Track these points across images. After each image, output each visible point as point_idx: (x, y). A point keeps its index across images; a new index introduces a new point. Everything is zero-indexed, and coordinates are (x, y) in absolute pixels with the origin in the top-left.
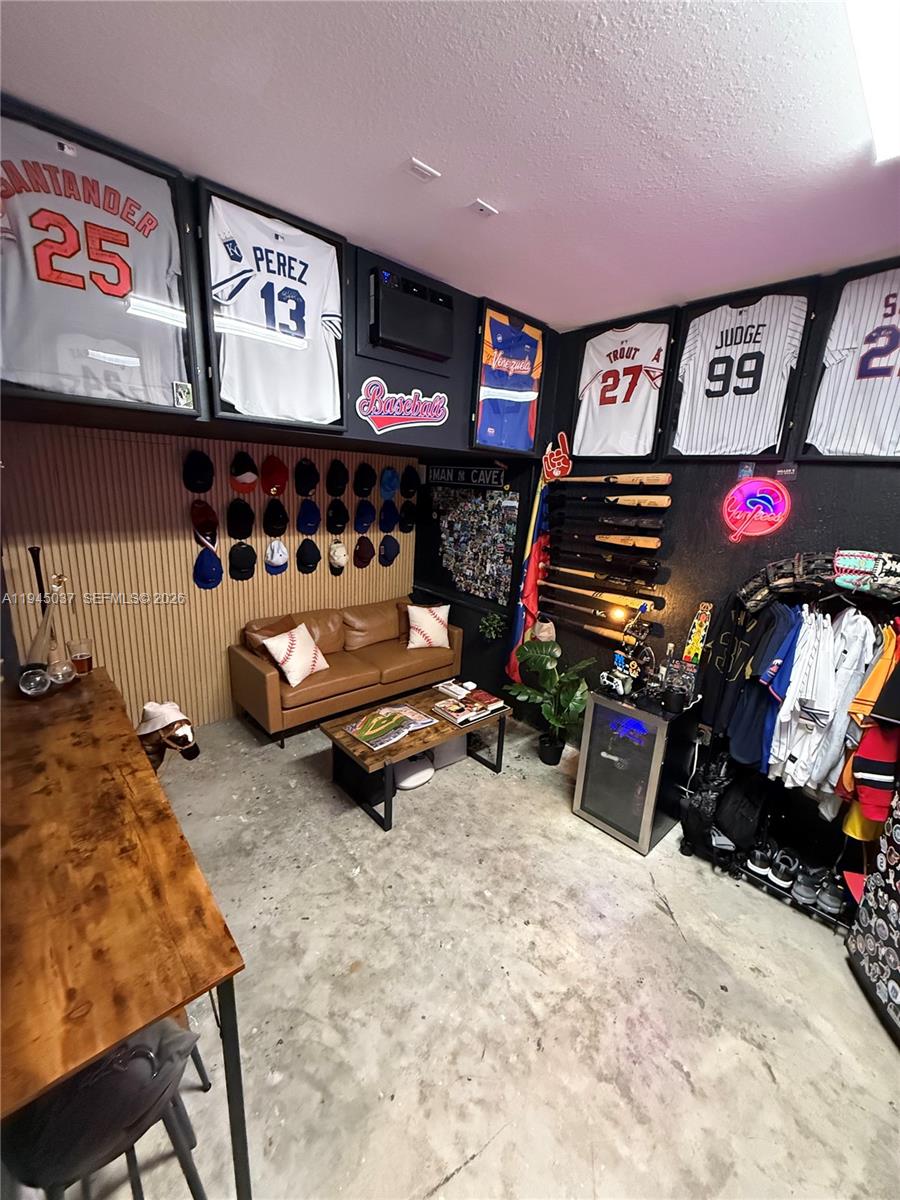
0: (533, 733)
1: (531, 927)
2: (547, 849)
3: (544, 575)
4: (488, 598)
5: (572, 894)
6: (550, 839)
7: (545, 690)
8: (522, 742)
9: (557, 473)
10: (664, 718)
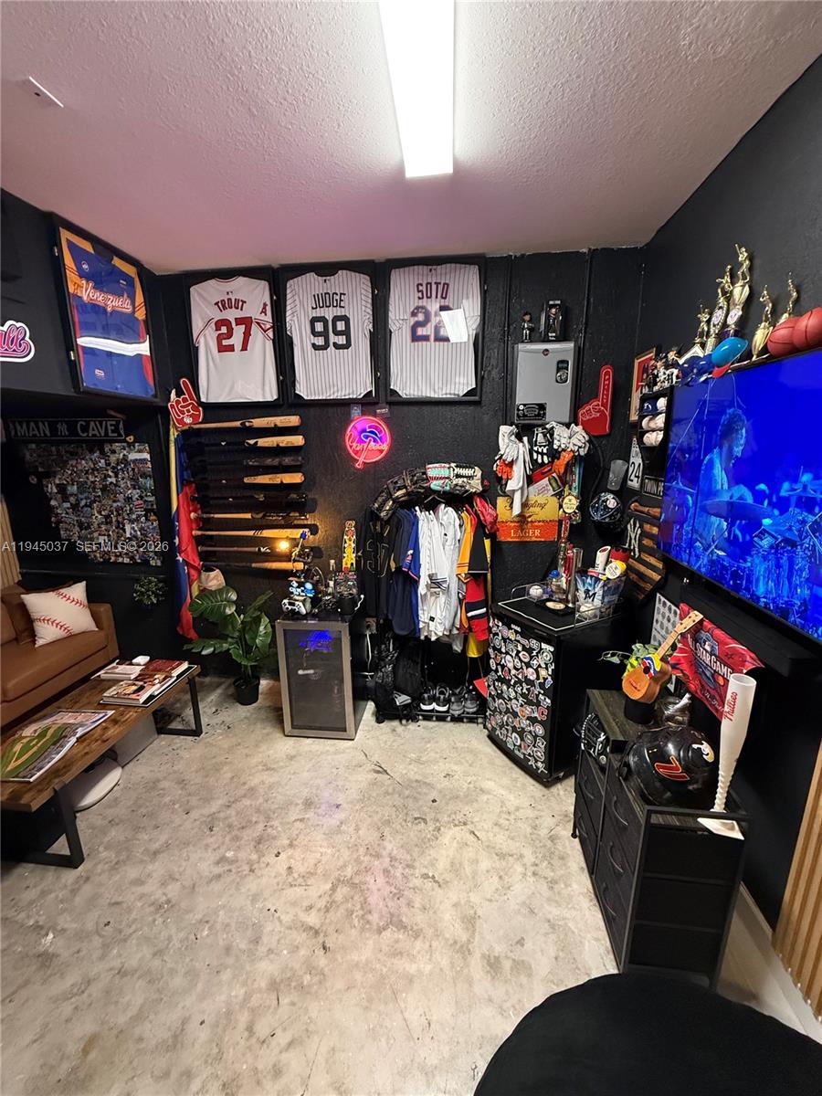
0: (224, 682)
1: (283, 856)
2: (274, 778)
3: (198, 525)
4: (136, 563)
5: (308, 804)
6: (273, 769)
7: (228, 636)
8: (214, 697)
9: (188, 420)
10: (343, 620)
